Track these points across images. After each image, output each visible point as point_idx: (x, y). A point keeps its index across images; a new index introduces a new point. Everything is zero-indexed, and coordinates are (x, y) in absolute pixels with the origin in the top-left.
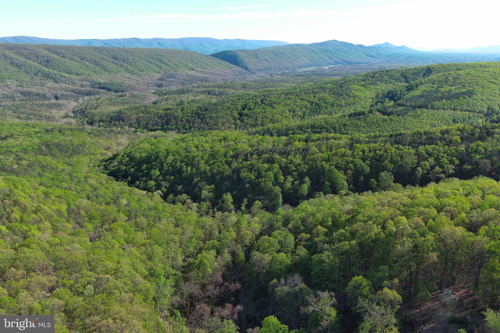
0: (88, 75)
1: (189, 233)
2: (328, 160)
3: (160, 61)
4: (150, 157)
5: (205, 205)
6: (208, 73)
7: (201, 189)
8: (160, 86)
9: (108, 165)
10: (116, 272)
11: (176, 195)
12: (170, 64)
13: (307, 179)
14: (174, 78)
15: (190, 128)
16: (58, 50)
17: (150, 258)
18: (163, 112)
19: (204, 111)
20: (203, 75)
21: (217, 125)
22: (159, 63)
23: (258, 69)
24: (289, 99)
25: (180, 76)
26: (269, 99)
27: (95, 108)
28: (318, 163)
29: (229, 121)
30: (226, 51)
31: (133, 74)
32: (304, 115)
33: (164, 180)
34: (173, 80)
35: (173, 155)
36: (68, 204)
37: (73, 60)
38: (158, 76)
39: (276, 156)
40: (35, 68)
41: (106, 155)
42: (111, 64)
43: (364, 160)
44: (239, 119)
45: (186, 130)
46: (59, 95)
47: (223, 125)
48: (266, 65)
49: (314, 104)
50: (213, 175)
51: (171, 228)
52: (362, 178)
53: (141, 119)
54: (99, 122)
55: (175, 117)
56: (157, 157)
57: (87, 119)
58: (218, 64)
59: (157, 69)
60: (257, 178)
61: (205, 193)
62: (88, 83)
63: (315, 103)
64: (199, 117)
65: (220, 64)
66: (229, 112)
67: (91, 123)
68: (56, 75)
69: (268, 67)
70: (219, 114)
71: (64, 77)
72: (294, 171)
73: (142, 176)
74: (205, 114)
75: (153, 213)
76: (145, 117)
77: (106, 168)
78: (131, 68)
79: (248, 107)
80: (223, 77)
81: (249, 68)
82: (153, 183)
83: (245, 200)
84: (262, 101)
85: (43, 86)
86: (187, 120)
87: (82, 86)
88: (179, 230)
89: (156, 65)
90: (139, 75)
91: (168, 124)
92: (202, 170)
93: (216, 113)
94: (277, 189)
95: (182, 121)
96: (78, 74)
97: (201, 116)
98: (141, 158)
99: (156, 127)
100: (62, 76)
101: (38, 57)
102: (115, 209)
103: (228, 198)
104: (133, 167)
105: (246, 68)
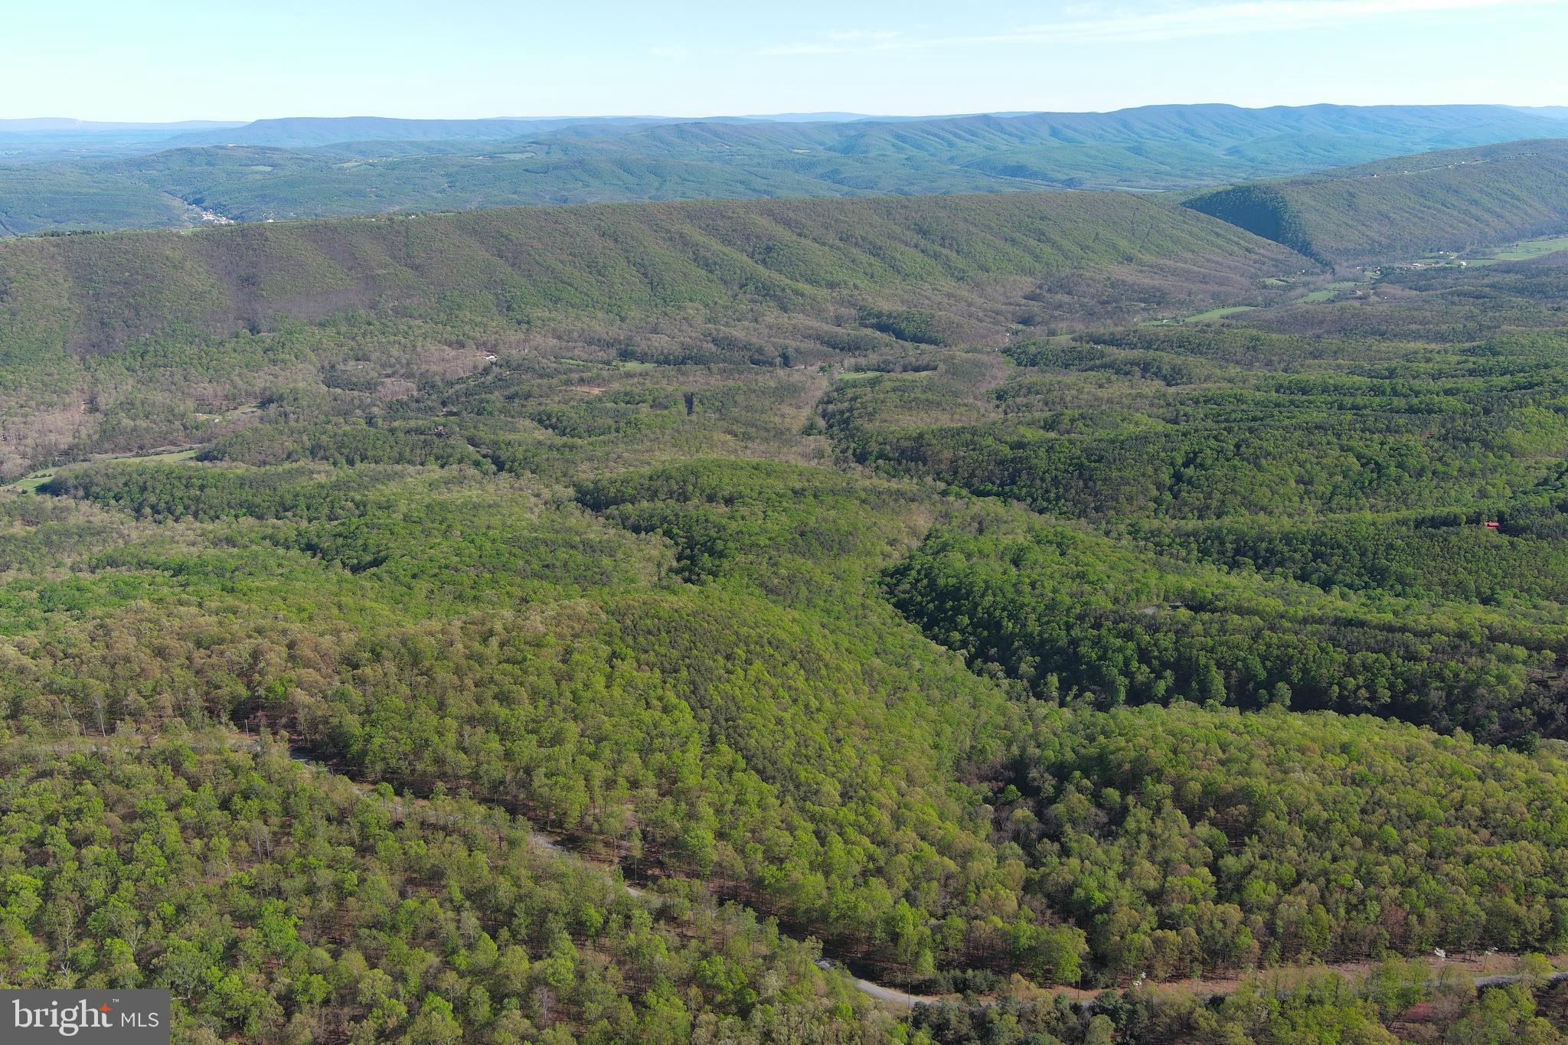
0: (856, 287)
1: (984, 718)
2: (1212, 650)
3: (1041, 236)
4: (959, 589)
5: (1020, 685)
6: (1174, 272)
7: (1020, 659)
8: (1026, 322)
9: (896, 585)
10: (910, 737)
11: (985, 662)
12: (1066, 244)
13: (1168, 673)
14: (1069, 293)
15: (1058, 498)
16: (791, 214)
17: (938, 735)
18: (1006, 450)
19: (1095, 461)
20: (1157, 282)
21: (1117, 500)
22: (1034, 243)
23: (1347, 251)
24: (1311, 444)
25: (1088, 285)
26: (1257, 443)
27: (871, 416)
28: (1195, 652)
29: (1145, 491)
30: (1248, 188)
31: (962, 278)
32: (1333, 494)
33: (973, 634)
34: (1066, 298)
35: (995, 595)
36: (862, 665)
37: (824, 244)
38: (1027, 283)
39: (1139, 629)
40: (742, 269)
41: (890, 556)
42: (911, 251)
43: (1264, 658)
44: (1171, 489)
45: (1048, 500)
46: (791, 352)
47: (1130, 499)
48: (1376, 237)
49: (1372, 466)
50: (1043, 642)
51: (966, 708)
52: (1251, 686)
53: (960, 462)
54: (877, 458)
55: (1030, 468)
56: (970, 593)
57: (853, 445)
58: (1212, 238)
59: (1028, 260)
60: (1100, 659)
61: (1024, 667)
62: (854, 312)
63: (1376, 463)
64: (1081, 475)
65: (1218, 235)
66: (1150, 470)
67: (861, 458)
68: (783, 290)
69: (1384, 241)
70: (1128, 473)
71: (802, 295)
72: (1155, 658)
73: (943, 620)
74: (1096, 469)
75: (948, 686)
76: (968, 460)
77: (891, 593)
78: (958, 261)
79: (1198, 460)
80: (1216, 288)
81: (1314, 248)
82: (956, 636)
83: (1075, 688)
84: (1238, 446)
85: (756, 321)
86: (1056, 481)
87: (839, 321)
88: (975, 712)
89: (1027, 249)
90: (977, 285)
91: (1014, 483)
92: (1029, 630)
93: (1120, 470)
94: (1122, 681)
95: (1043, 480)
96: (832, 285)
97: (1087, 474)
98: (946, 586)
99: (990, 486)
100: (797, 293)
101: (748, 239)
102: (907, 673)
103: (1053, 680)
104: (932, 601)
105: (1305, 249)
